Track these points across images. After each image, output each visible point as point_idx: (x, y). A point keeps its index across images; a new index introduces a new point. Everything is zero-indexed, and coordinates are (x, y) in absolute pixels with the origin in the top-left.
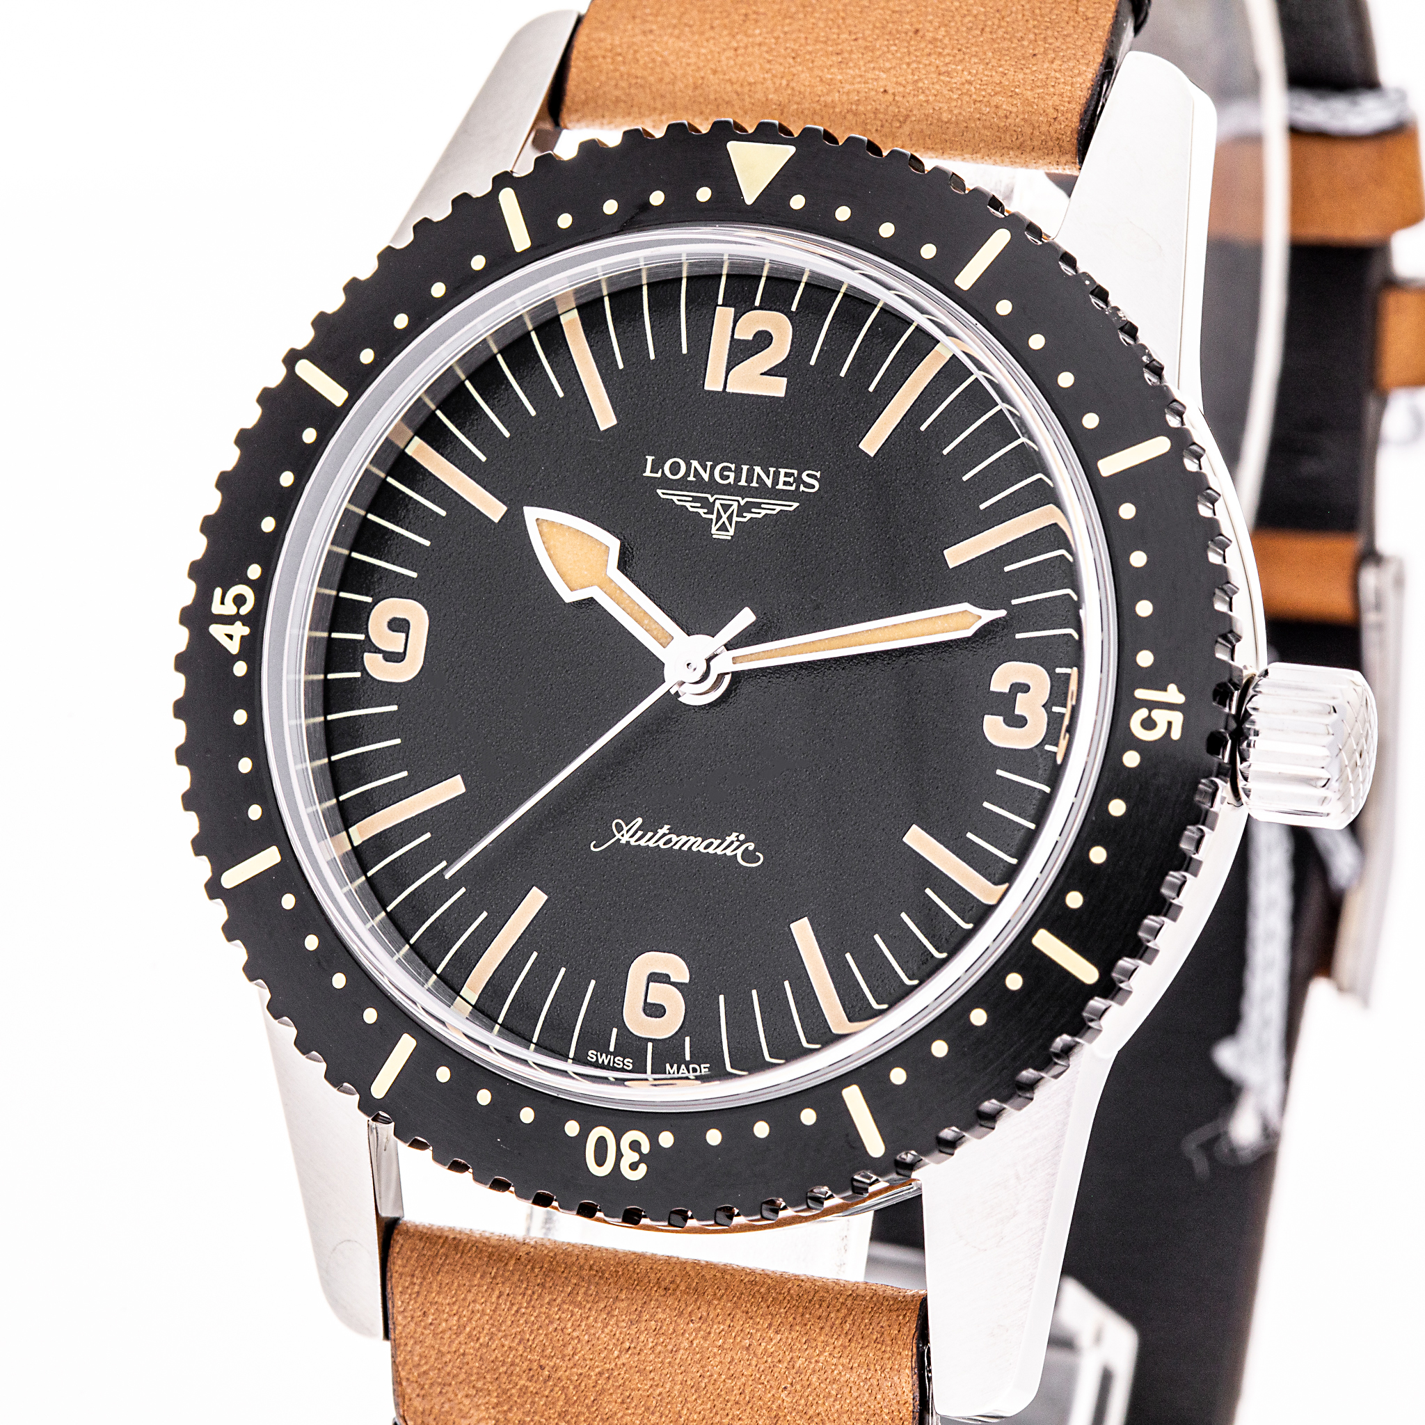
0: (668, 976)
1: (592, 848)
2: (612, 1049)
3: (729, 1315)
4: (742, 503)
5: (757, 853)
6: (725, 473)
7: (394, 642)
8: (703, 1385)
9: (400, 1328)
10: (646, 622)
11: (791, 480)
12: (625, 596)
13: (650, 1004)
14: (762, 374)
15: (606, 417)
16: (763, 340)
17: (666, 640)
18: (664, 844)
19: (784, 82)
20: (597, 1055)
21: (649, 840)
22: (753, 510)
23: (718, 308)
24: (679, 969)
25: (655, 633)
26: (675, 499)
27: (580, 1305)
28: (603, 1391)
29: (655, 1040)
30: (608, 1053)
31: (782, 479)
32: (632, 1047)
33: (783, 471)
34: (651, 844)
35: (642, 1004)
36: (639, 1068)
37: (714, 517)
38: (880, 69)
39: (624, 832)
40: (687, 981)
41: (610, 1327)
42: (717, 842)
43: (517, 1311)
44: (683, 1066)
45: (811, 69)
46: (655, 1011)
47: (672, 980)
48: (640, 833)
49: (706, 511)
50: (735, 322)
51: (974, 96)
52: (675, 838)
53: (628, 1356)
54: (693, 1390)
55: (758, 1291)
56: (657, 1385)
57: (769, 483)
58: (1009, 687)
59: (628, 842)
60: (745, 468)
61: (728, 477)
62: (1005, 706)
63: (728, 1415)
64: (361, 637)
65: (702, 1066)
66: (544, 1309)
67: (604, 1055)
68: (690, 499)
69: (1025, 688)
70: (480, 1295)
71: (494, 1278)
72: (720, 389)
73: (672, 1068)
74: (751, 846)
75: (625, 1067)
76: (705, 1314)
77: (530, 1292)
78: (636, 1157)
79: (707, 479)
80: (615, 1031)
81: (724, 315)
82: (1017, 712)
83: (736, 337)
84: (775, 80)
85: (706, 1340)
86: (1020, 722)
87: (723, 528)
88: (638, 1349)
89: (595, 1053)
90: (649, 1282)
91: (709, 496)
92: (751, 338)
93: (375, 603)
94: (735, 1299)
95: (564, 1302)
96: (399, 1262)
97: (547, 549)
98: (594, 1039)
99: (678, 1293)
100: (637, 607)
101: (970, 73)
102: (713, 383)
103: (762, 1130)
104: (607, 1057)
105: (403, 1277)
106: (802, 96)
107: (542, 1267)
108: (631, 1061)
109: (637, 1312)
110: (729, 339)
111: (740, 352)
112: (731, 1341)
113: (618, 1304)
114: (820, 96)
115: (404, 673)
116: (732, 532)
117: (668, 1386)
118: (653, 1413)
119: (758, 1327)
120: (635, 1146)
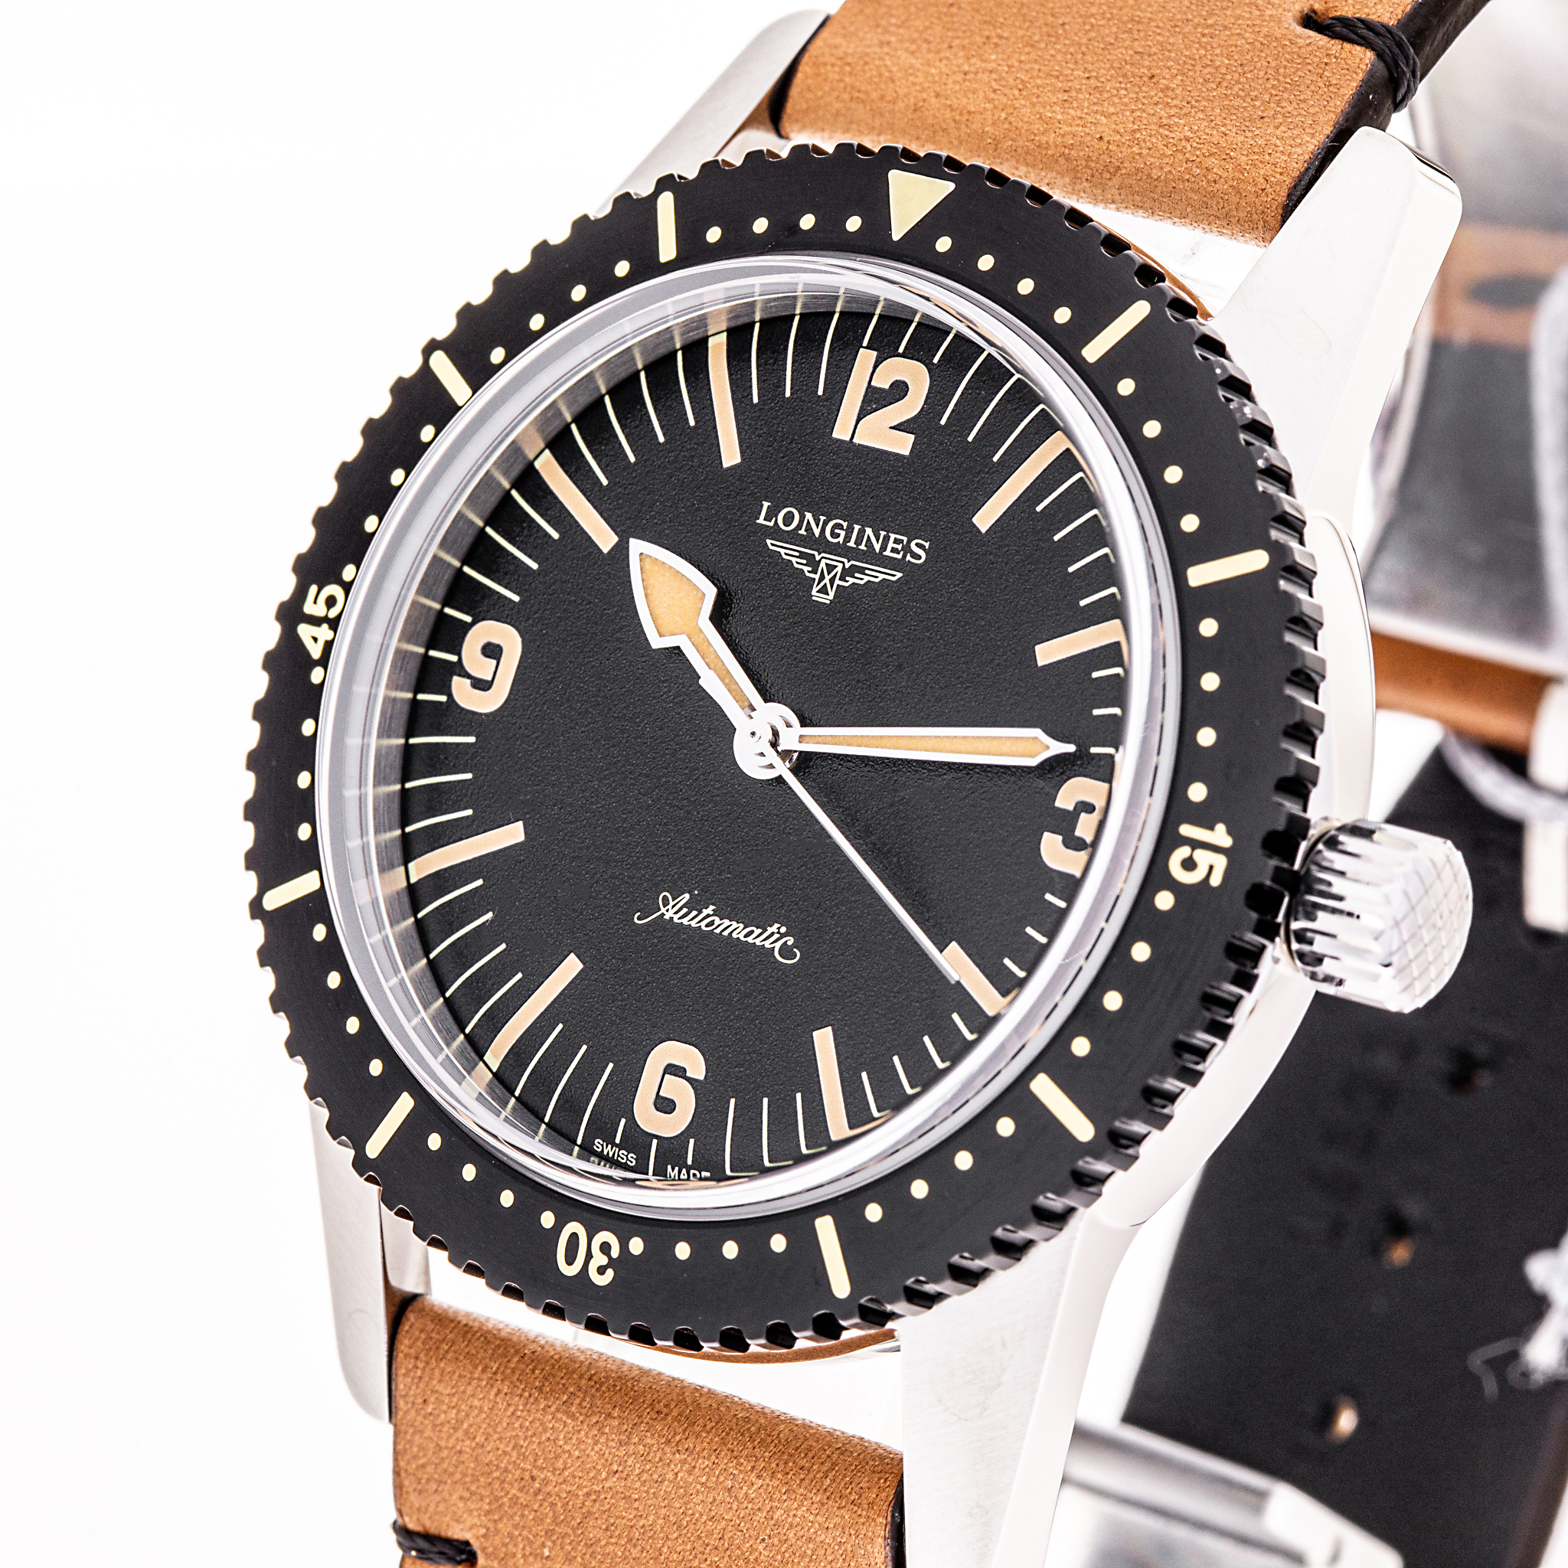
0: (685, 1070)
1: (636, 920)
2: (618, 1141)
3: (715, 1450)
5: (795, 950)
6: (837, 531)
7: (484, 668)
8: (685, 1523)
9: (401, 1413)
11: (899, 547)
12: (711, 649)
13: (662, 1098)
14: (891, 428)
15: (731, 455)
16: (899, 390)
18: (707, 926)
19: (1003, 115)
20: (602, 1145)
21: (691, 920)
22: (857, 575)
23: (861, 349)
24: (695, 1064)
27: (573, 1417)
28: (590, 1513)
29: (660, 1137)
30: (614, 1144)
31: (891, 545)
32: (637, 1140)
33: (893, 536)
34: (693, 924)
35: (654, 1096)
36: (642, 1167)
37: (817, 577)
38: (1103, 114)
39: (670, 907)
40: (702, 1077)
41: (599, 1446)
42: (758, 931)
43: (513, 1414)
44: (684, 1171)
45: (1033, 105)
46: (665, 1105)
47: (688, 1074)
48: (685, 910)
49: (810, 569)
50: (875, 367)
51: (1187, 155)
52: (717, 921)
53: (615, 1479)
54: (675, 1528)
55: (749, 1429)
56: (641, 1516)
57: (877, 547)
58: (1074, 804)
59: (672, 918)
60: (857, 527)
61: (838, 536)
62: (1066, 824)
64: (454, 658)
65: (702, 1173)
66: (538, 1415)
67: (610, 1146)
68: (797, 554)
69: (1089, 808)
70: (479, 1390)
71: (495, 1373)
72: (848, 438)
73: (673, 1170)
74: (791, 941)
75: (628, 1162)
76: (692, 1446)
77: (527, 1395)
78: (605, 1260)
79: (817, 535)
80: (623, 1121)
81: (866, 357)
82: (1077, 833)
83: (873, 383)
84: (996, 111)
85: (690, 1475)
86: (1079, 845)
87: (824, 591)
88: (625, 1473)
89: (602, 1142)
90: (644, 1402)
91: (816, 553)
92: (887, 387)
93: (473, 623)
94: (724, 1434)
95: (558, 1410)
96: (406, 1342)
97: (644, 589)
98: (602, 1127)
99: (669, 1418)
100: (720, 663)
101: (1191, 129)
102: (842, 429)
103: (730, 1250)
104: (612, 1149)
106: (1018, 133)
107: (543, 1369)
108: (635, 1158)
109: (627, 1433)
110: (866, 385)
111: (875, 400)
112: (714, 1479)
113: (609, 1421)
115: (487, 703)
116: (831, 596)
117: (651, 1518)
118: (635, 1546)
119: (742, 1468)
120: (605, 1248)
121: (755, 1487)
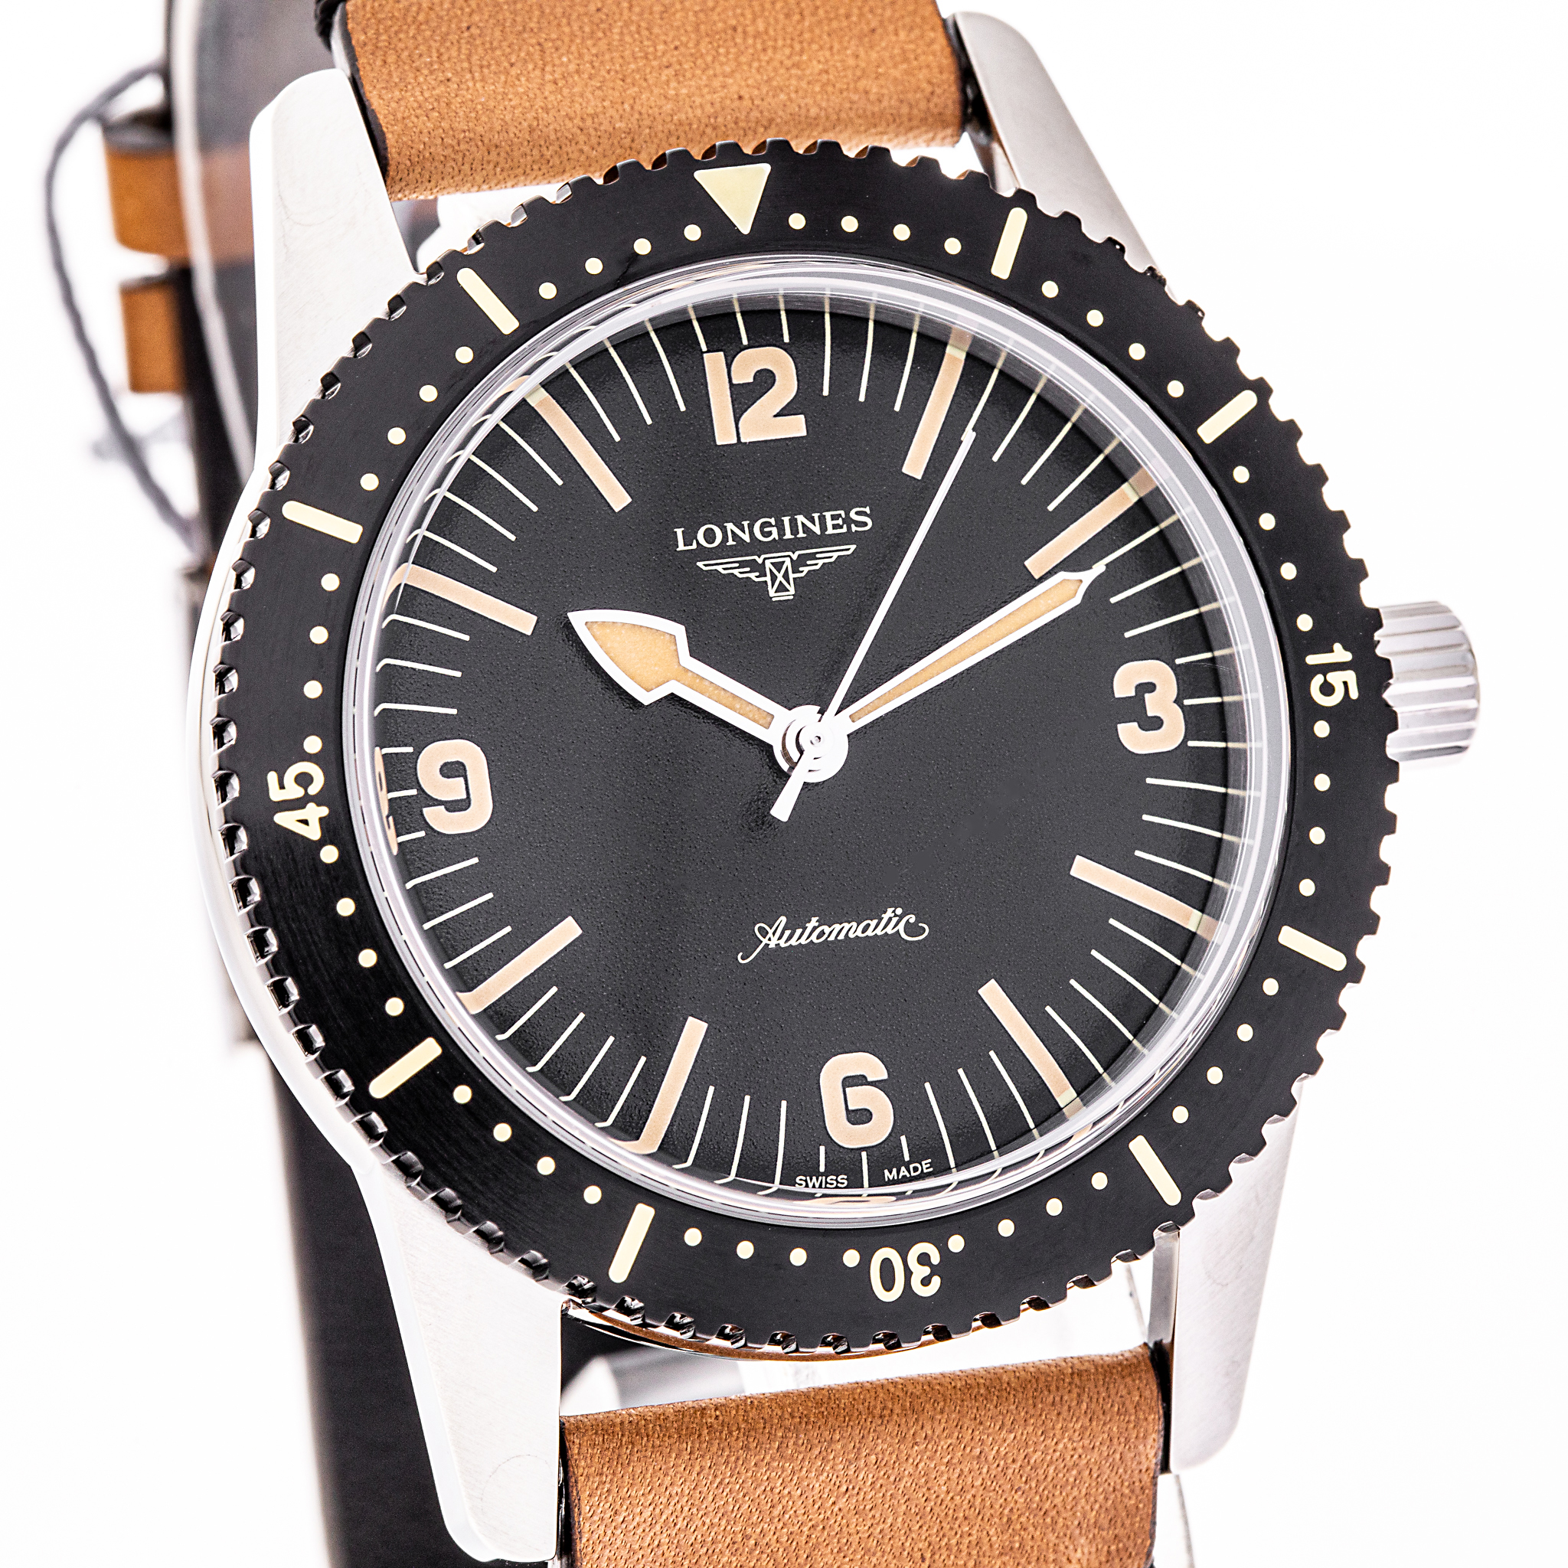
0: (864, 1077)
1: (741, 961)
2: (822, 1169)
3: (957, 1426)
4: (795, 557)
5: (920, 925)
6: (766, 530)
7: (453, 789)
8: (929, 1509)
10: (738, 706)
11: (840, 521)
12: (706, 682)
13: (853, 1111)
14: (775, 416)
15: (618, 498)
16: (765, 380)
17: (767, 720)
18: (818, 938)
19: (627, 107)
20: (806, 1181)
21: (799, 938)
23: (705, 355)
24: (873, 1067)
25: (751, 715)
26: (719, 568)
27: (792, 1459)
28: (817, 1545)
29: (869, 1147)
30: (818, 1174)
31: (830, 523)
32: (845, 1161)
33: (828, 515)
34: (803, 941)
35: (844, 1113)
36: (855, 1182)
37: (768, 579)
38: (722, 75)
39: (770, 935)
40: (885, 1076)
41: (825, 1474)
42: (873, 923)
43: (720, 1483)
44: (903, 1169)
46: (860, 1117)
47: (869, 1079)
48: (788, 933)
49: (757, 574)
50: (729, 366)
51: (837, 85)
52: (827, 930)
53: (845, 1499)
54: (918, 1518)
56: (878, 1524)
57: (817, 529)
58: (1134, 689)
60: (786, 520)
61: (770, 533)
62: (1134, 709)
63: (956, 1533)
64: (414, 792)
65: (923, 1163)
66: (750, 1474)
67: (814, 1178)
68: (737, 565)
69: (1150, 687)
70: (678, 1476)
71: (691, 1453)
72: (735, 441)
73: (891, 1173)
74: (912, 919)
75: (839, 1184)
76: (929, 1432)
78: (926, 1271)
79: (748, 540)
80: (822, 1149)
81: (714, 362)
82: (1150, 714)
83: (734, 382)
84: (616, 106)
85: (933, 1460)
86: (1156, 723)
87: (782, 588)
88: (857, 1489)
89: (804, 1178)
90: (860, 1413)
91: (756, 557)
92: (751, 380)
93: (418, 752)
94: (958, 1408)
97: (607, 654)
98: (800, 1164)
100: (723, 692)
101: (819, 62)
102: (724, 434)
103: (1054, 1207)
104: (817, 1179)
105: (591, 1479)
106: (652, 118)
108: (846, 1177)
109: (856, 1450)
110: (728, 386)
111: (744, 397)
112: (960, 1454)
113: (833, 1446)
115: (473, 821)
116: (792, 590)
117: (889, 1521)
118: (874, 1554)
119: (991, 1430)
120: (924, 1259)
121: (1007, 1442)
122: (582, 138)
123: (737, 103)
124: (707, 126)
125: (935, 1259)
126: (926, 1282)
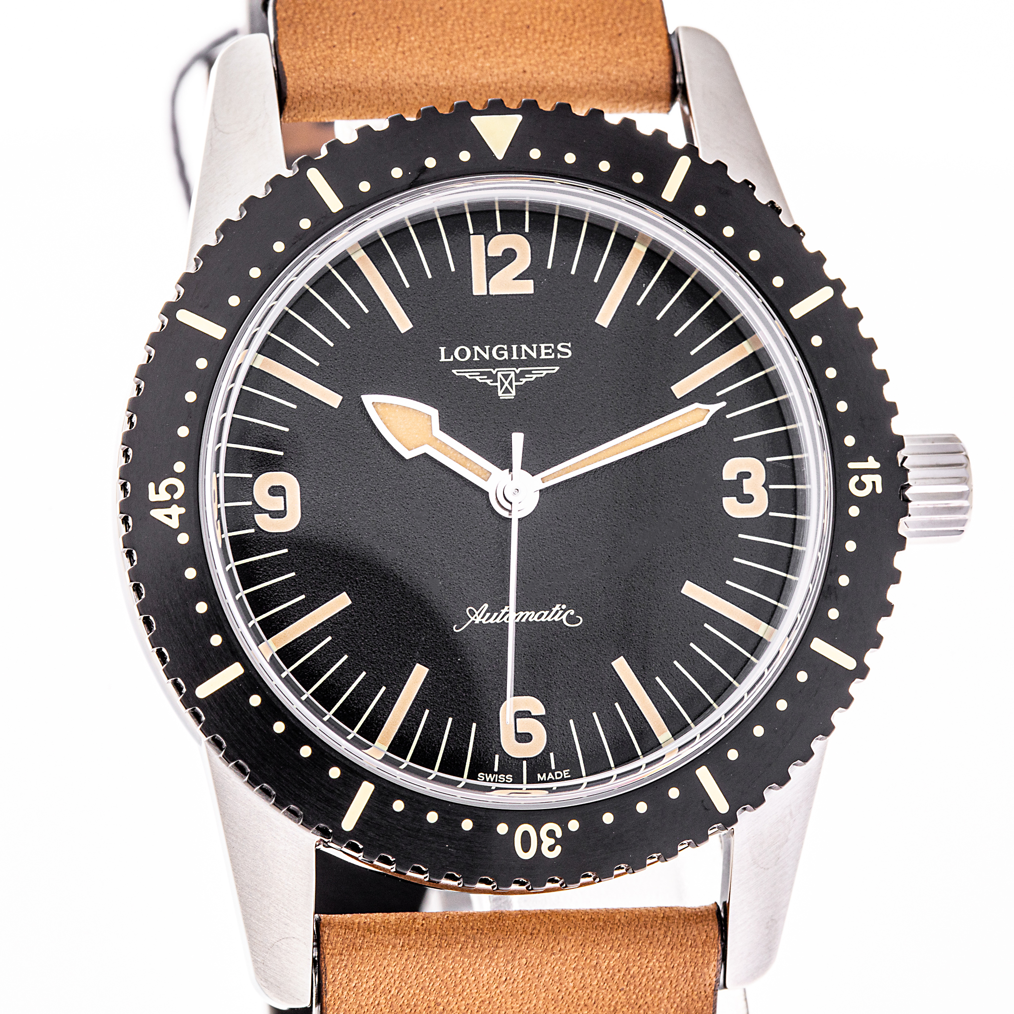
0: (529, 712)
1: (455, 630)
2: (496, 769)
3: (581, 945)
4: (518, 371)
6: (500, 352)
7: (276, 504)
8: (560, 997)
10: (468, 465)
12: (449, 448)
13: (520, 734)
14: (514, 279)
15: (404, 324)
16: (509, 255)
17: (487, 476)
19: (448, 73)
20: (485, 776)
22: (526, 376)
23: (471, 236)
24: (537, 707)
25: (476, 472)
26: (467, 375)
27: (469, 956)
29: (528, 758)
30: (493, 773)
31: (543, 351)
32: (511, 767)
35: (514, 734)
36: (518, 780)
40: (544, 713)
41: (491, 968)
43: (421, 967)
44: (550, 774)
46: (524, 738)
47: (533, 714)
50: (486, 244)
53: (504, 986)
54: (553, 1002)
55: (598, 924)
56: (526, 1003)
57: (534, 355)
58: (736, 476)
59: (481, 622)
61: (503, 355)
62: (735, 489)
64: (250, 503)
65: (564, 771)
66: (441, 963)
67: (490, 775)
68: (479, 374)
69: (747, 475)
70: (393, 960)
71: (402, 947)
72: (485, 293)
73: (542, 776)
74: (572, 612)
75: (507, 781)
76: (563, 947)
77: (430, 952)
78: (552, 841)
79: (488, 358)
80: (497, 756)
81: (477, 242)
82: (745, 492)
83: (489, 255)
84: (441, 71)
85: (564, 966)
86: (749, 499)
87: (507, 391)
88: (512, 980)
89: (484, 774)
91: (492, 370)
92: (500, 255)
93: (255, 478)
94: (583, 933)
95: (457, 955)
97: (385, 424)
98: (481, 766)
99: (541, 935)
100: (459, 455)
101: (580, 52)
102: (479, 288)
103: (642, 807)
104: (492, 776)
105: (334, 957)
108: (511, 776)
109: (513, 954)
110: (484, 257)
111: (494, 266)
112: (583, 963)
113: (498, 950)
114: (477, 80)
115: (287, 525)
116: (514, 393)
117: (534, 1002)
119: (604, 950)
120: (551, 834)
121: (615, 958)
122: (416, 90)
123: (521, 75)
124: (500, 88)
125: (559, 834)
126: (551, 848)
